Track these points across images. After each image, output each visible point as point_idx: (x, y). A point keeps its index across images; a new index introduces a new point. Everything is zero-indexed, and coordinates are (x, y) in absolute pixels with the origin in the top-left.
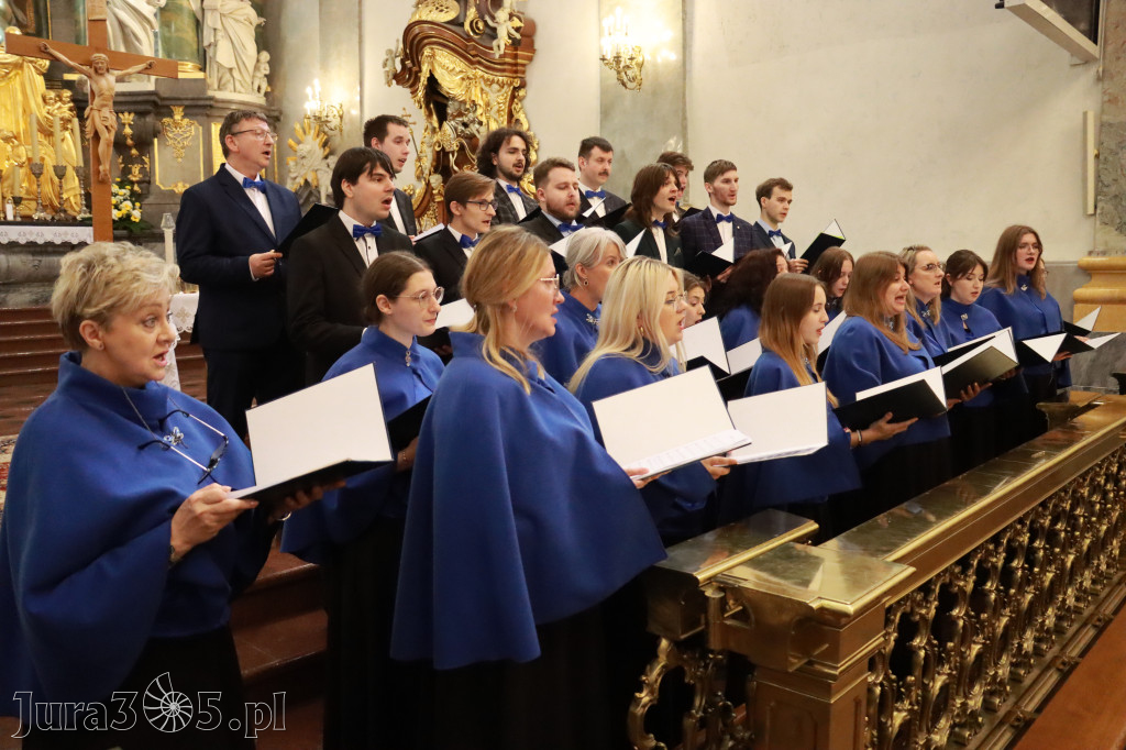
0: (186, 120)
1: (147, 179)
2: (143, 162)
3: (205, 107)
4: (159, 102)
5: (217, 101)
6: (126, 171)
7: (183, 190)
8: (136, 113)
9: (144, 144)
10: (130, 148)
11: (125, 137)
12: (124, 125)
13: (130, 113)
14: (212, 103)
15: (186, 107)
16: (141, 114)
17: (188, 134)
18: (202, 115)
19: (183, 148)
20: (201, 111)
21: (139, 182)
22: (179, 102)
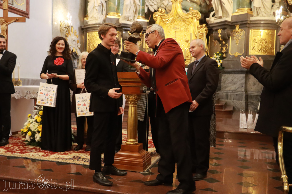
0: (240, 29)
1: (227, 51)
2: (226, 46)
3: (246, 24)
4: (230, 24)
5: (251, 21)
6: (222, 49)
7: (237, 55)
8: (222, 29)
9: (226, 39)
10: (222, 41)
11: (219, 38)
12: (219, 33)
13: (220, 29)
14: (248, 22)
15: (240, 25)
16: (224, 29)
17: (241, 34)
18: (245, 27)
19: (238, 40)
20: (245, 26)
21: (224, 53)
22: (237, 23)
